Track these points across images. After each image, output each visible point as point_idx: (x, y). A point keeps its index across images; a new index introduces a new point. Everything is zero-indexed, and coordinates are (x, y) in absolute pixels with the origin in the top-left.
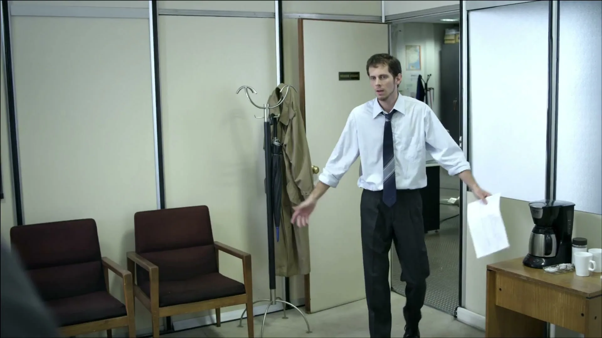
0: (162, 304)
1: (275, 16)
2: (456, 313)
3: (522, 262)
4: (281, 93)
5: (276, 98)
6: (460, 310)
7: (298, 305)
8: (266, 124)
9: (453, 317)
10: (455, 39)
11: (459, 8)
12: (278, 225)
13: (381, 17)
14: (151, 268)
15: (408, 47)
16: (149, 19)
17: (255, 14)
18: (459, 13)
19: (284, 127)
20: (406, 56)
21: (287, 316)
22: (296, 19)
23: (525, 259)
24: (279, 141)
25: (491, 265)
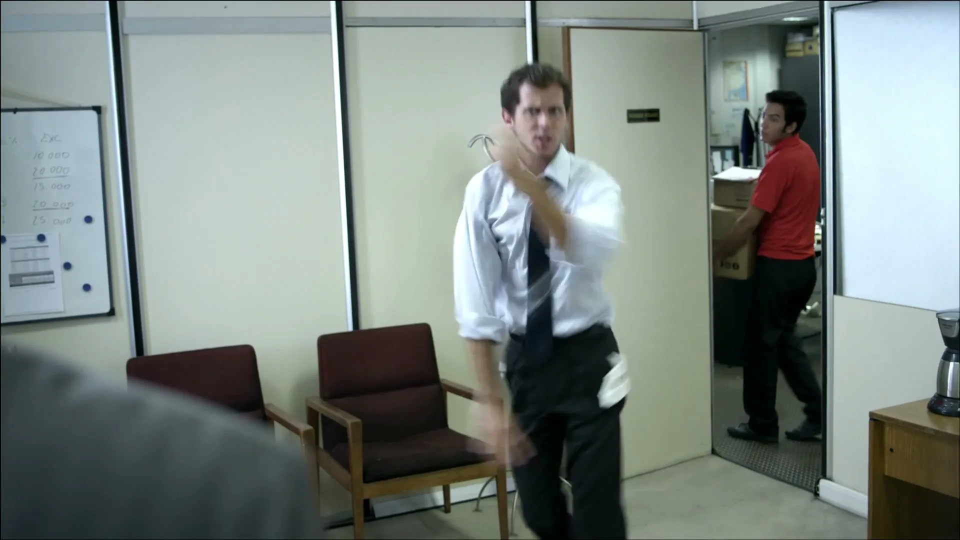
0: (369, 477)
1: (525, 23)
2: (818, 489)
3: (926, 406)
6: (823, 483)
9: (811, 495)
10: (804, 49)
11: (818, 6)
13: (692, 21)
14: (350, 421)
15: (727, 64)
16: (330, 33)
17: (495, 22)
18: (818, 12)
20: (724, 78)
22: (558, 27)
23: (931, 402)
25: (876, 412)
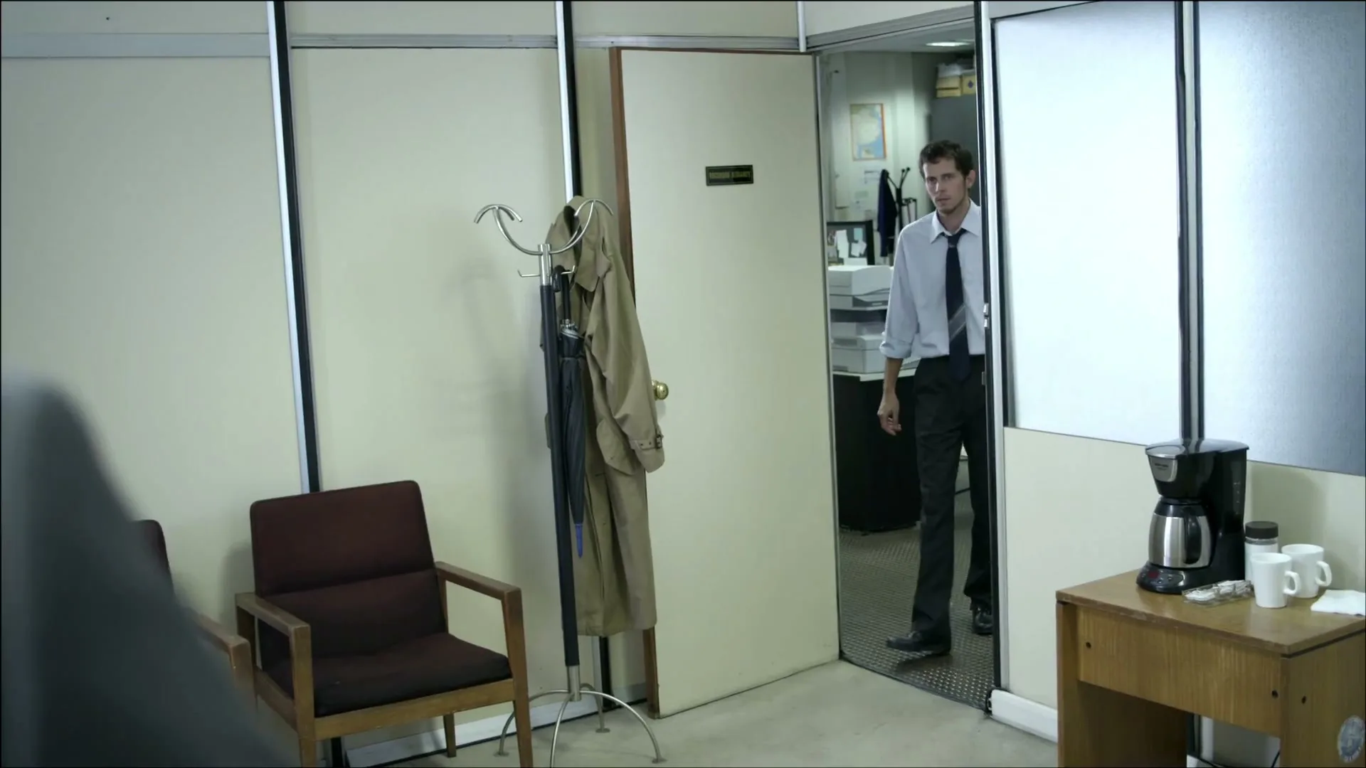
0: (323, 708)
1: (556, 43)
2: (990, 704)
3: (1135, 580)
4: (578, 217)
5: (566, 230)
6: (997, 695)
7: (629, 701)
8: (544, 289)
9: (981, 712)
10: (961, 87)
11: (972, 15)
12: (579, 520)
13: (797, 40)
14: (294, 627)
15: (855, 108)
16: (268, 57)
17: (510, 41)
18: (973, 26)
19: (586, 296)
20: (852, 128)
21: (606, 726)
22: (604, 48)
23: (1141, 574)
24: (576, 327)
25: (1065, 592)
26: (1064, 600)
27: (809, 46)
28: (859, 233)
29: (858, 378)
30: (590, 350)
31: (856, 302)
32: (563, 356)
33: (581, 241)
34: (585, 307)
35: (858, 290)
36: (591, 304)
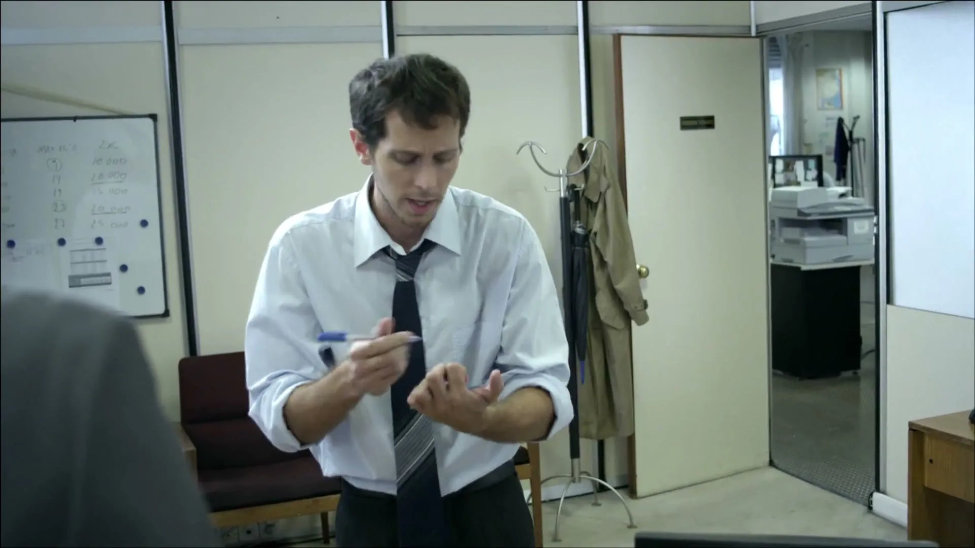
1: (577, 31)
2: (871, 502)
3: (967, 417)
4: (586, 150)
5: (580, 160)
6: (877, 496)
7: (615, 486)
8: (563, 201)
9: (865, 508)
11: (871, 9)
12: (582, 359)
13: (750, 27)
15: (820, 72)
16: (381, 42)
17: (546, 29)
18: (871, 17)
19: (592, 205)
20: (818, 87)
21: (599, 501)
22: (610, 34)
23: (972, 413)
24: (584, 227)
25: (915, 422)
26: (914, 428)
27: (759, 31)
28: (812, 163)
29: (799, 268)
30: (594, 242)
31: (800, 213)
32: (575, 246)
33: (589, 166)
34: (591, 214)
35: (802, 204)
36: (596, 210)
